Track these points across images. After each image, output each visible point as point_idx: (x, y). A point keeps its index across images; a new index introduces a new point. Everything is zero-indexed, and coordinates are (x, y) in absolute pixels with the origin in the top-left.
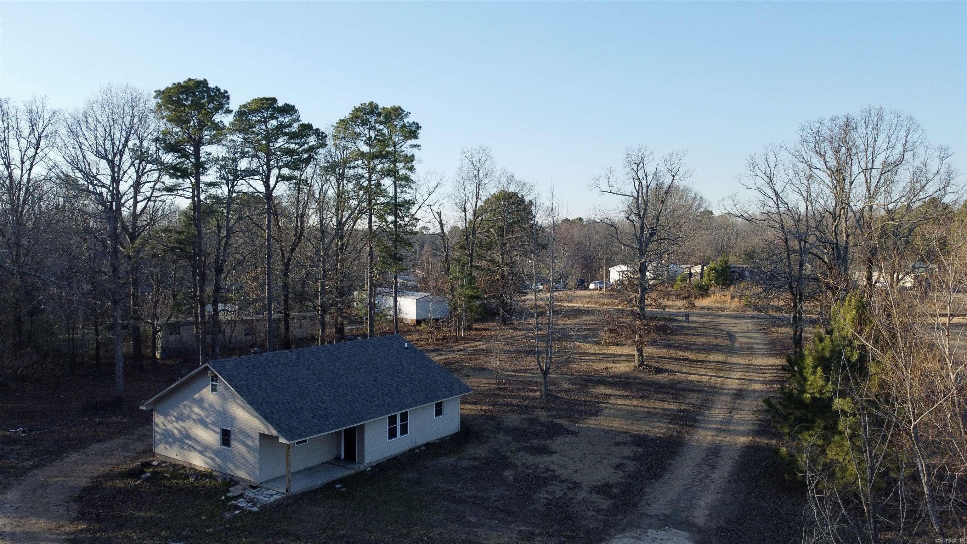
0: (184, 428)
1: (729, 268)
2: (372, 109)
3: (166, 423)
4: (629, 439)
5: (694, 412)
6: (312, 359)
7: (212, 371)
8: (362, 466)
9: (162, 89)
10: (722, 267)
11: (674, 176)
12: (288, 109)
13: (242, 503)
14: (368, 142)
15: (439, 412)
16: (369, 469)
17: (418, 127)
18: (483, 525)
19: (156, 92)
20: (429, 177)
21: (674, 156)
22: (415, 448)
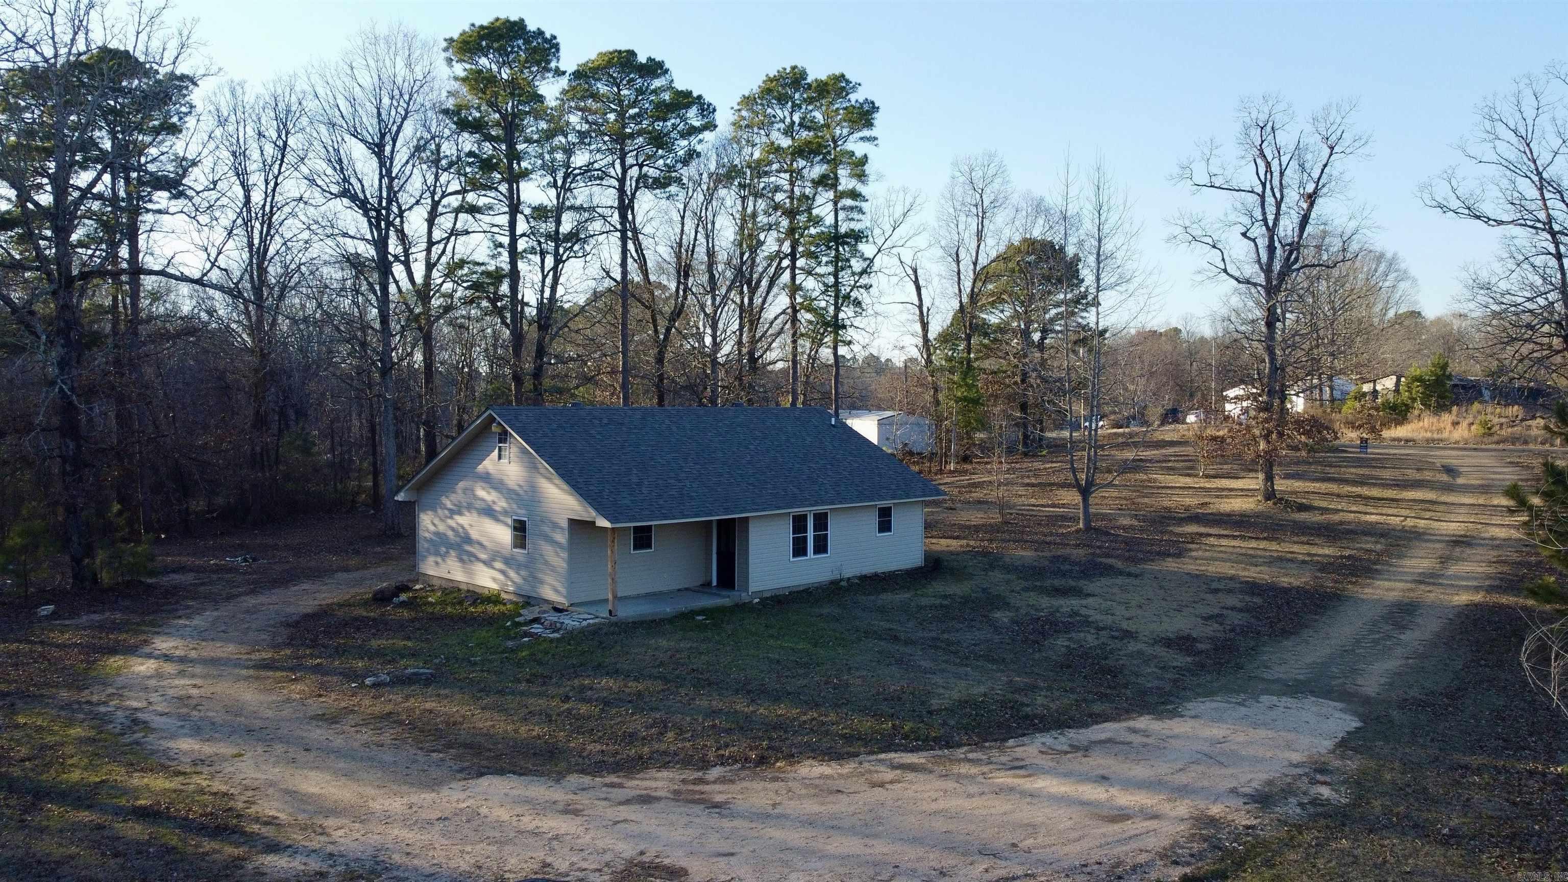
0: (463, 527)
1: (1449, 377)
2: (796, 78)
3: (436, 521)
4: (1238, 585)
5: (1369, 560)
6: (667, 422)
7: (499, 424)
8: (744, 594)
9: (456, 36)
10: (1436, 375)
11: (1332, 148)
12: (655, 68)
13: (537, 629)
14: (788, 131)
15: (885, 526)
16: (757, 600)
17: (874, 108)
18: (943, 671)
19: (446, 40)
20: (894, 197)
21: (1334, 112)
22: (841, 580)
